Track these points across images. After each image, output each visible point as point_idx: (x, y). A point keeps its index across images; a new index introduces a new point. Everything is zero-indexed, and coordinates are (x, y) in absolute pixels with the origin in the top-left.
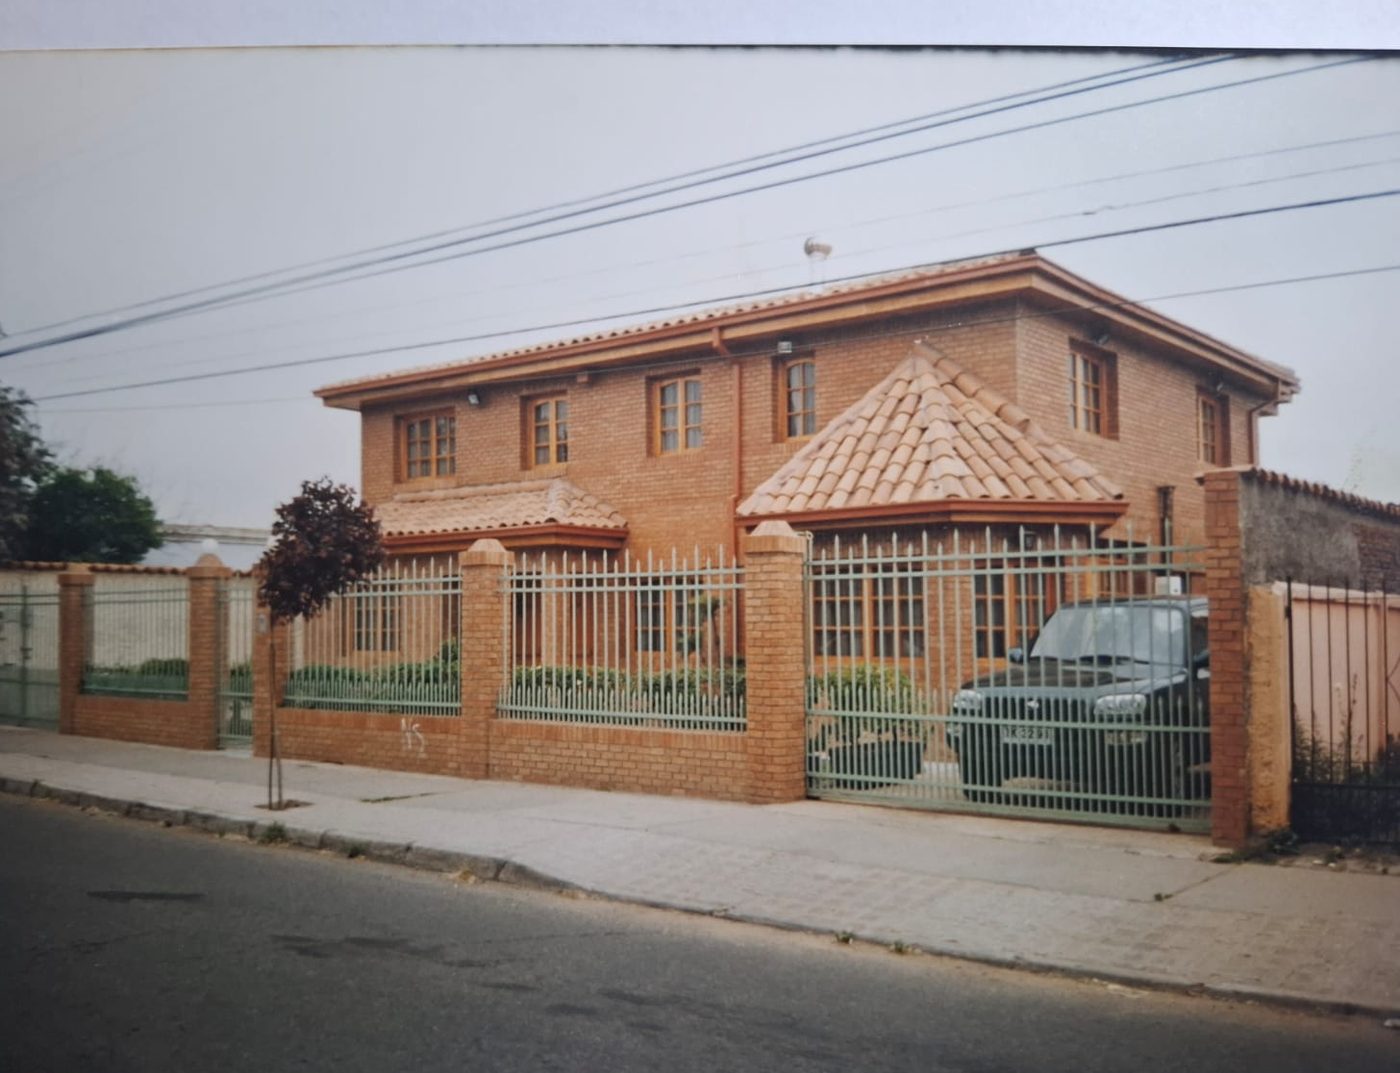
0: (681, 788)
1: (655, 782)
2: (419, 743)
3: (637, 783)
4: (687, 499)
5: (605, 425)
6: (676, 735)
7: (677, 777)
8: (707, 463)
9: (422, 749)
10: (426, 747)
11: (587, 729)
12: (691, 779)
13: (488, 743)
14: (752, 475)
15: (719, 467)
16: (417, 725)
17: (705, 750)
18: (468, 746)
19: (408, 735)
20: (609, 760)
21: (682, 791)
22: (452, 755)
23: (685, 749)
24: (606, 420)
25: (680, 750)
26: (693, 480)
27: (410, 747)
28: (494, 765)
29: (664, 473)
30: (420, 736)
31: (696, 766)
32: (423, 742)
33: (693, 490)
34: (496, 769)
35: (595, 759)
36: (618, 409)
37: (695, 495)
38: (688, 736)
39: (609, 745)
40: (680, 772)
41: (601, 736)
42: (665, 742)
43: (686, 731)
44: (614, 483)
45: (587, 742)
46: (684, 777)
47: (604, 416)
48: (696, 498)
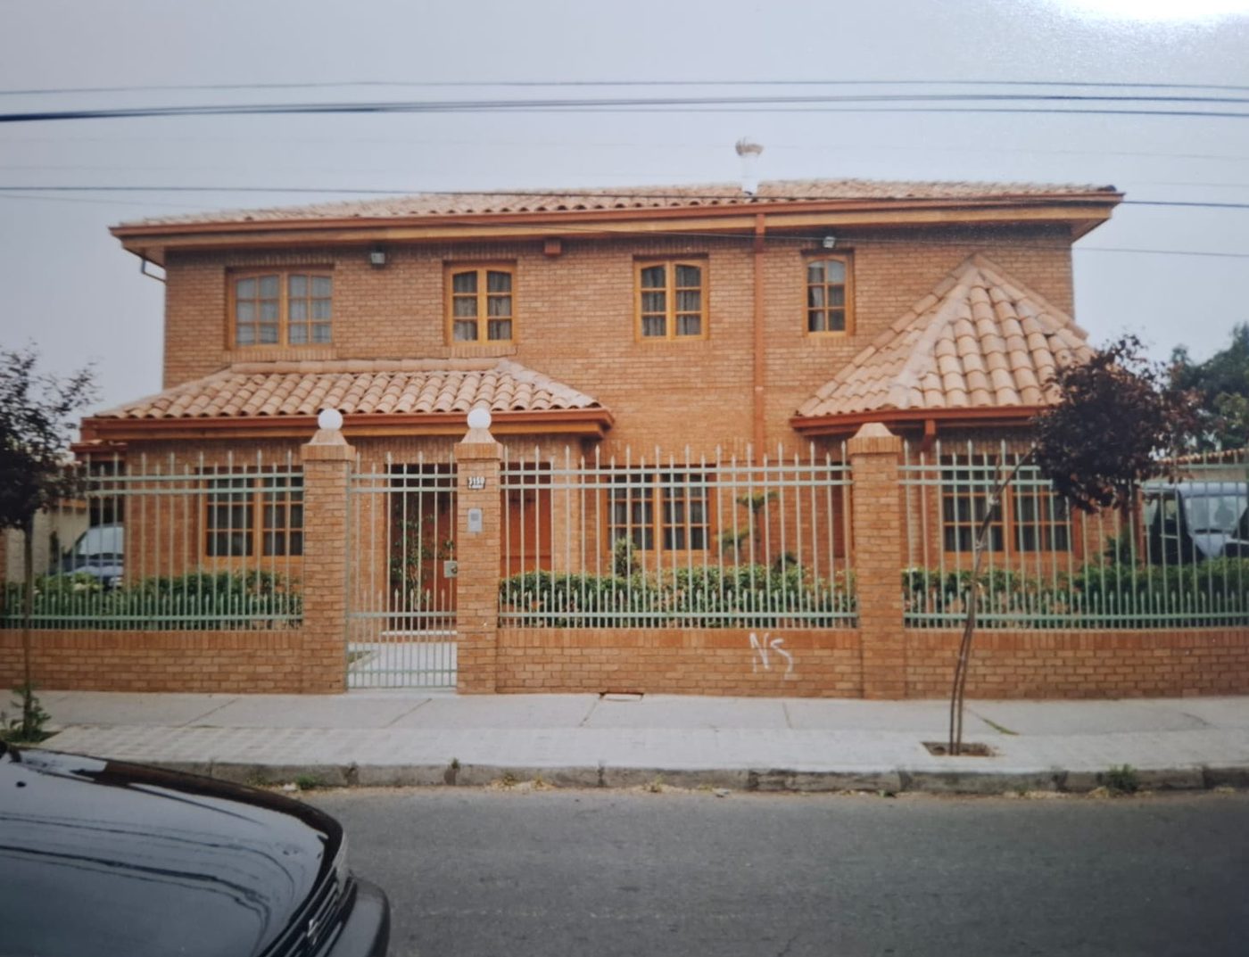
0: (1194, 687)
1: (1161, 685)
2: (783, 661)
3: (1136, 687)
4: (690, 388)
5: (575, 303)
6: (1186, 635)
7: (1187, 677)
8: (718, 353)
9: (789, 669)
10: (795, 666)
11: (1063, 636)
12: (1205, 677)
13: (905, 657)
14: (777, 368)
15: (733, 357)
16: (779, 641)
17: (1223, 647)
18: (879, 662)
19: (764, 654)
20: (1095, 667)
21: (1195, 691)
22: (843, 674)
23: (1200, 648)
24: (576, 298)
25: (1191, 650)
26: (699, 369)
27: (767, 667)
28: (915, 683)
29: (660, 360)
30: (785, 653)
31: (1211, 664)
32: (791, 660)
33: (699, 380)
34: (919, 686)
35: (1075, 667)
36: (591, 287)
37: (699, 385)
38: (1201, 634)
39: (1095, 651)
40: (1192, 671)
41: (1083, 642)
42: (1171, 643)
43: (1197, 630)
44: (586, 368)
45: (1063, 648)
46: (1198, 677)
47: (572, 293)
48: (702, 389)
